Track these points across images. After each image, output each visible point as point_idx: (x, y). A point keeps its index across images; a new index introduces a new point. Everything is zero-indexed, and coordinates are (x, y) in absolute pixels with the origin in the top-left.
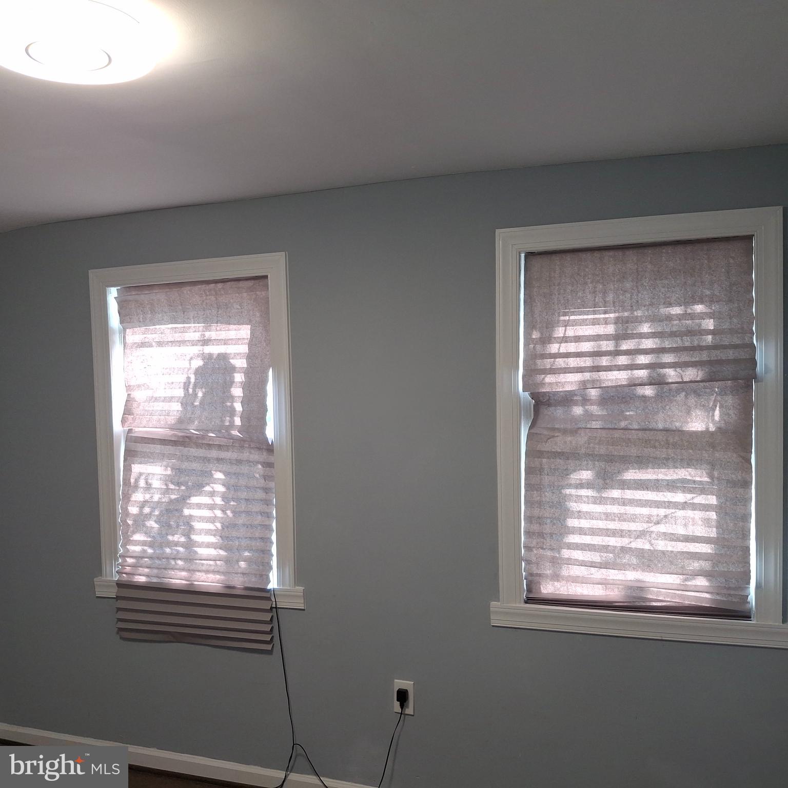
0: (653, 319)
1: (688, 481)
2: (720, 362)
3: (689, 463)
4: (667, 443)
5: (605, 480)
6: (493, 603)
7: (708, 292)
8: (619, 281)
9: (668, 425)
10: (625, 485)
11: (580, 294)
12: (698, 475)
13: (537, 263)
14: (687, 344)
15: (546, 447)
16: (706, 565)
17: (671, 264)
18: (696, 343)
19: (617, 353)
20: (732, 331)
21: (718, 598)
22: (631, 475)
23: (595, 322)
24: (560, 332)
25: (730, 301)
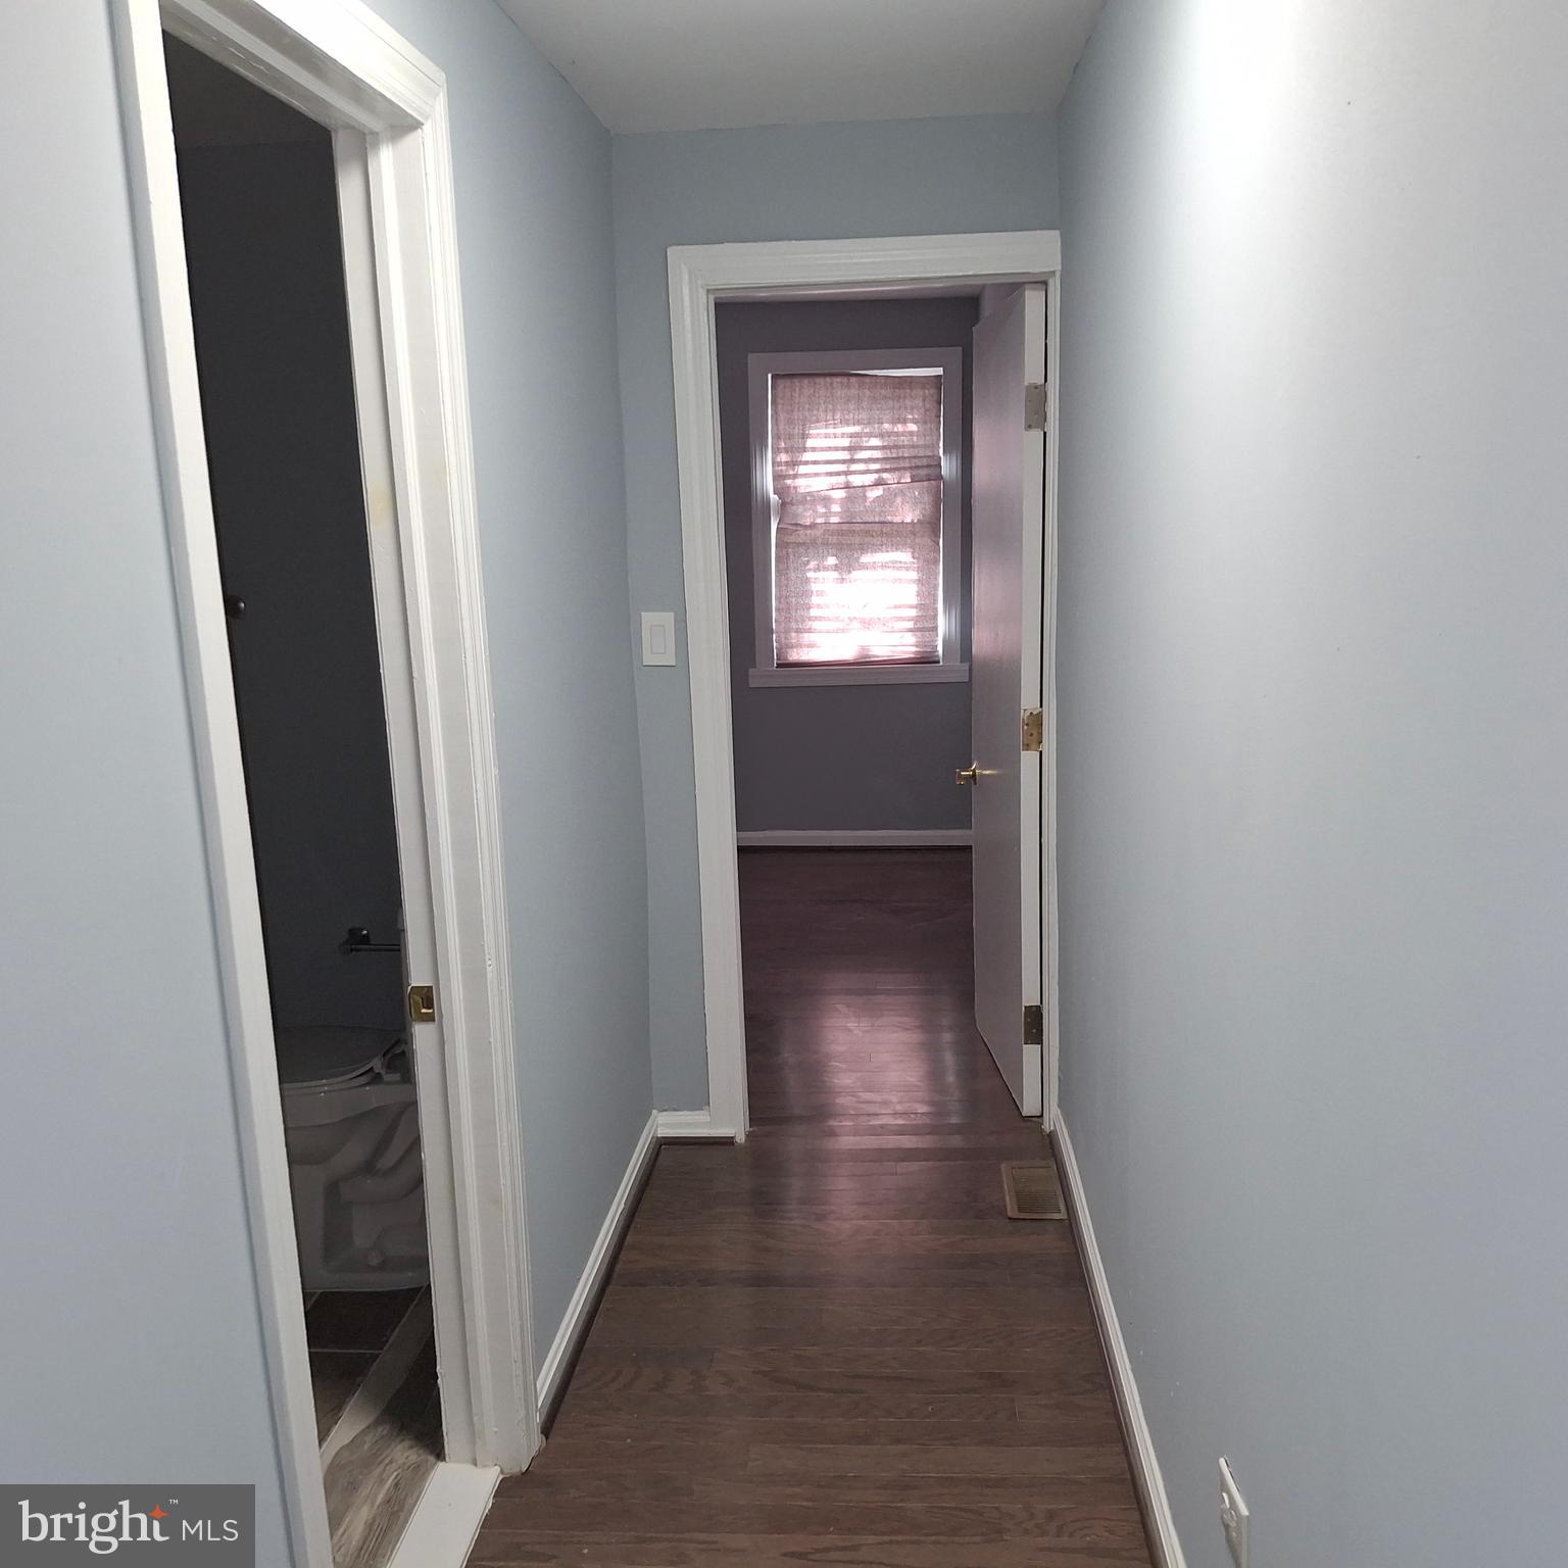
0: (881, 436)
1: (896, 562)
2: (917, 467)
3: (897, 547)
4: (882, 532)
5: (846, 566)
6: (751, 670)
7: (910, 417)
8: (845, 403)
9: (882, 519)
10: (865, 567)
11: (815, 412)
12: (904, 556)
13: (781, 383)
14: (894, 455)
15: (791, 539)
16: (910, 625)
17: (883, 392)
18: (900, 455)
19: (852, 461)
20: (925, 446)
21: (918, 649)
22: (866, 558)
23: (827, 436)
24: (810, 443)
25: (925, 422)
